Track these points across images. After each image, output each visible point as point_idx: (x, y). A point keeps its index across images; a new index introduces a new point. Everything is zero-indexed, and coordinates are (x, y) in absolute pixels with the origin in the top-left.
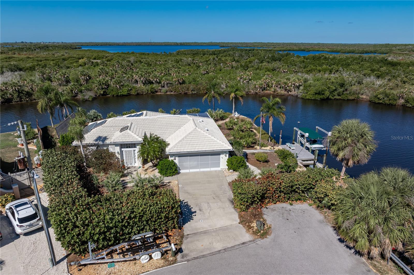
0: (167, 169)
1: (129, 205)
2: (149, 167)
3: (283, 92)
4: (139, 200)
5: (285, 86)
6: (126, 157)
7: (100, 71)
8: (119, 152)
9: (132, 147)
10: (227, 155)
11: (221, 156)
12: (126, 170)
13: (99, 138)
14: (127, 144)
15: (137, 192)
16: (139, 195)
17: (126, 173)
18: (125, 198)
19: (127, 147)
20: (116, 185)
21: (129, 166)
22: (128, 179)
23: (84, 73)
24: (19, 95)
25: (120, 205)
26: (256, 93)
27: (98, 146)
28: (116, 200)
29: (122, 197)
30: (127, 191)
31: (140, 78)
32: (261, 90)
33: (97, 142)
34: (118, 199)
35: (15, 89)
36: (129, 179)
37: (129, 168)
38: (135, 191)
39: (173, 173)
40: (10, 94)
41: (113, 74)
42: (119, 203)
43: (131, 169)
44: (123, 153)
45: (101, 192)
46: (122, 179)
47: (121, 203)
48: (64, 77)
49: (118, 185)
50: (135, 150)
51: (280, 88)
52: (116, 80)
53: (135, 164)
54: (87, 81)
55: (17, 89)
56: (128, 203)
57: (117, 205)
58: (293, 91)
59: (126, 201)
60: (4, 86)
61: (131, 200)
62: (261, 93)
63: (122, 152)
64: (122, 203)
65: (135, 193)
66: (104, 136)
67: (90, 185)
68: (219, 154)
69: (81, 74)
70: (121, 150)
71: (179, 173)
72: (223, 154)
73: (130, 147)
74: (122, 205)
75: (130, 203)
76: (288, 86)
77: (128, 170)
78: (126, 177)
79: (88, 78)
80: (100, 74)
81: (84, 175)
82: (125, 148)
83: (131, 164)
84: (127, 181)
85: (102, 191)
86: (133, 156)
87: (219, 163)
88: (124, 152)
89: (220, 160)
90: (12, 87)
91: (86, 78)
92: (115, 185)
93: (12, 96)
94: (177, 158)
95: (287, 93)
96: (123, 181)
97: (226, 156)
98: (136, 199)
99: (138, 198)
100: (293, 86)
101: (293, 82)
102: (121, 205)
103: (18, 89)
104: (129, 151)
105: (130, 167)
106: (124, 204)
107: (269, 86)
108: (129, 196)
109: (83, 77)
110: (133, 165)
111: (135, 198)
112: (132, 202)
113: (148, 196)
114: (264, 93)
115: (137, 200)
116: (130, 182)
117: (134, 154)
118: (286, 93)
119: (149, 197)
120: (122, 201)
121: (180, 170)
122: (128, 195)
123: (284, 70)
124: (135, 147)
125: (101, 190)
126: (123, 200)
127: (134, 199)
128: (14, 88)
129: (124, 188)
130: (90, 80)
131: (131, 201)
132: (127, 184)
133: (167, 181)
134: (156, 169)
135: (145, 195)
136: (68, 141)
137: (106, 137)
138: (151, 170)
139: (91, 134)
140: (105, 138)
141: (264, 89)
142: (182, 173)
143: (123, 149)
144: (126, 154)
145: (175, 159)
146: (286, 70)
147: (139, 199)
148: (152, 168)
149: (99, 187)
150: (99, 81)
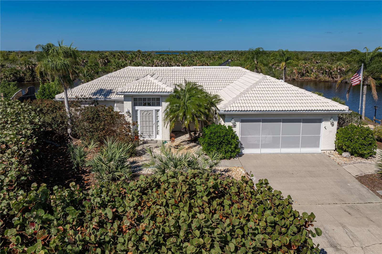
0: (220, 144)
1: (143, 225)
2: (182, 142)
3: (327, 78)
4: (177, 212)
5: (329, 71)
6: (142, 121)
7: (120, 54)
8: (131, 112)
9: (153, 105)
10: (336, 123)
11: (324, 124)
12: (141, 144)
13: (100, 91)
14: (144, 99)
15: (169, 183)
16: (178, 193)
17: (141, 150)
18: (133, 200)
19: (145, 105)
20: (117, 169)
21: (145, 139)
22: (142, 160)
23: (103, 56)
24: (32, 74)
25: (112, 223)
26: (294, 79)
27: (96, 102)
28: (103, 206)
29: (123, 198)
30: (141, 182)
31: (161, 62)
32: (299, 76)
33: (96, 97)
34: (109, 201)
35: (29, 67)
36: (145, 161)
37: (145, 142)
38: (162, 180)
39: (231, 152)
40: (23, 73)
41: (132, 57)
42: (110, 216)
43: (149, 144)
44: (137, 114)
45: (84, 183)
46: (131, 160)
47: (117, 217)
48: (83, 62)
49: (121, 169)
50: (158, 111)
51: (323, 73)
52: (136, 63)
53: (157, 136)
54: (105, 64)
55: (30, 68)
56: (140, 219)
57: (101, 224)
58: (339, 77)
59: (135, 209)
60: (20, 66)
61: (149, 208)
62: (299, 79)
63: (135, 112)
64: (120, 218)
65: (163, 186)
66: (108, 89)
67: (68, 167)
68: (320, 121)
69: (99, 57)
70: (133, 109)
71: (240, 155)
72: (327, 120)
73: (149, 105)
74: (119, 227)
75: (146, 221)
76: (333, 71)
77: (145, 145)
78: (140, 156)
79: (106, 61)
80: (119, 57)
81: (64, 149)
82: (141, 106)
83: (150, 136)
84: (140, 164)
85: (88, 180)
86: (154, 122)
87: (319, 137)
88: (139, 112)
89: (319, 133)
90: (26, 65)
91: (105, 61)
92: (115, 170)
93: (25, 75)
94: (238, 124)
95: (332, 79)
96: (134, 162)
97: (333, 125)
98: (167, 205)
99: (172, 201)
100: (339, 71)
101: (339, 67)
102: (116, 225)
103: (32, 67)
104: (148, 111)
105: (147, 141)
106: (127, 223)
107: (308, 72)
108: (146, 194)
109: (101, 60)
110: (154, 138)
111: (164, 200)
112: (153, 218)
113: (205, 199)
114: (303, 79)
115: (170, 210)
116: (147, 166)
117: (157, 117)
118: (330, 79)
119: (209, 203)
120: (120, 210)
121: (243, 148)
122: (144, 191)
123: (317, 61)
124: (159, 105)
125: (86, 179)
126: (125, 206)
127: (161, 205)
128: (27, 66)
129: (134, 176)
130: (109, 64)
131: (152, 211)
132: (140, 170)
133: (222, 169)
134: (195, 146)
135: (193, 194)
136: (51, 94)
137: (111, 90)
138: (187, 146)
139: (88, 85)
140: (110, 92)
141: (303, 75)
142: (247, 155)
143: (137, 108)
144: (142, 117)
145: (235, 126)
146: (320, 61)
147: (177, 205)
148: (188, 143)
149: (84, 172)
150: (118, 63)
